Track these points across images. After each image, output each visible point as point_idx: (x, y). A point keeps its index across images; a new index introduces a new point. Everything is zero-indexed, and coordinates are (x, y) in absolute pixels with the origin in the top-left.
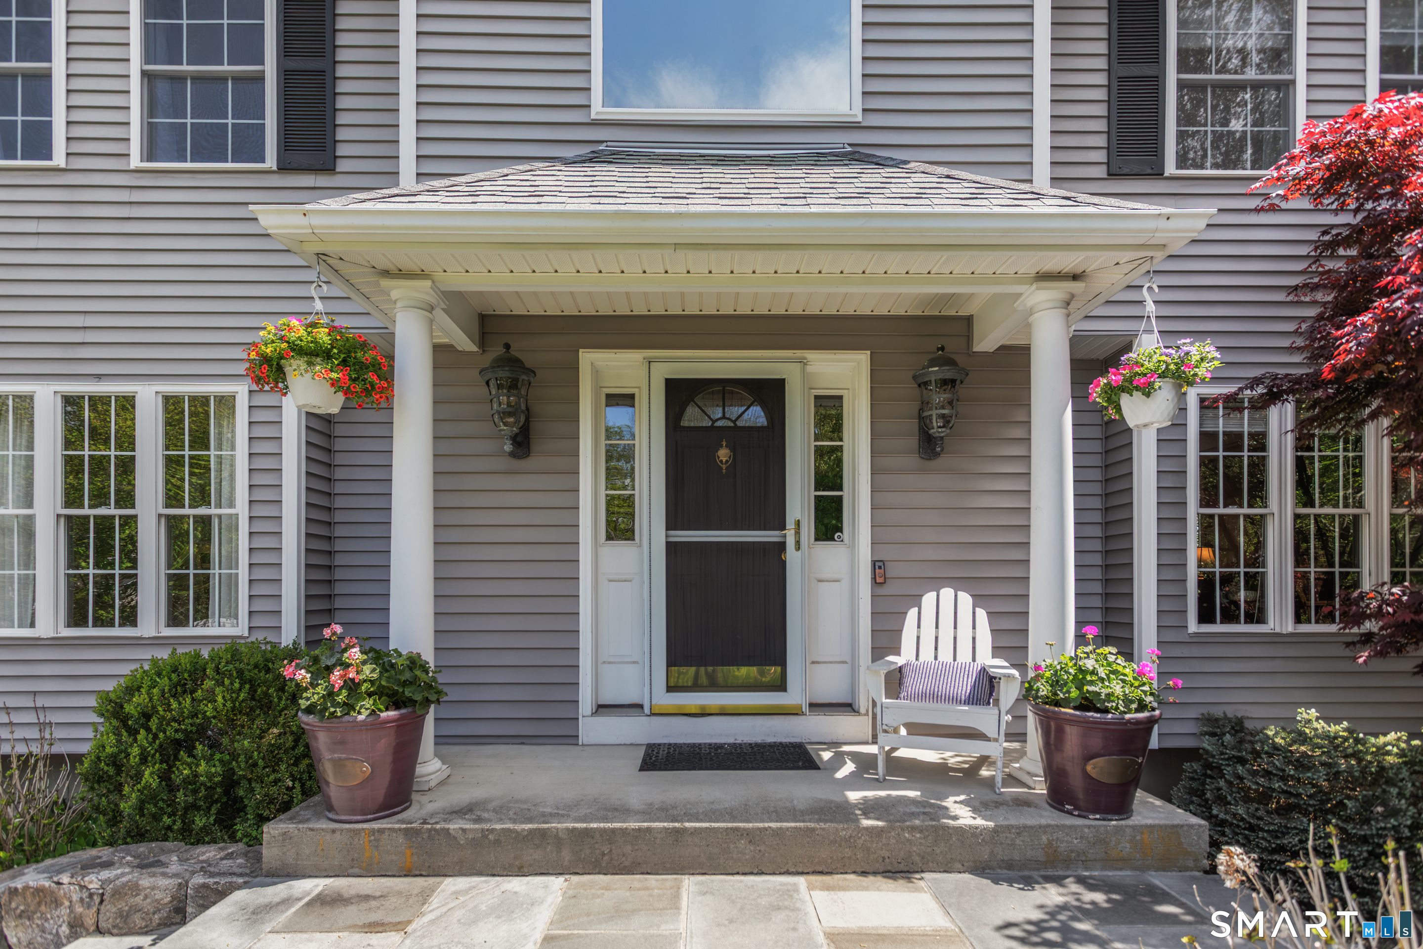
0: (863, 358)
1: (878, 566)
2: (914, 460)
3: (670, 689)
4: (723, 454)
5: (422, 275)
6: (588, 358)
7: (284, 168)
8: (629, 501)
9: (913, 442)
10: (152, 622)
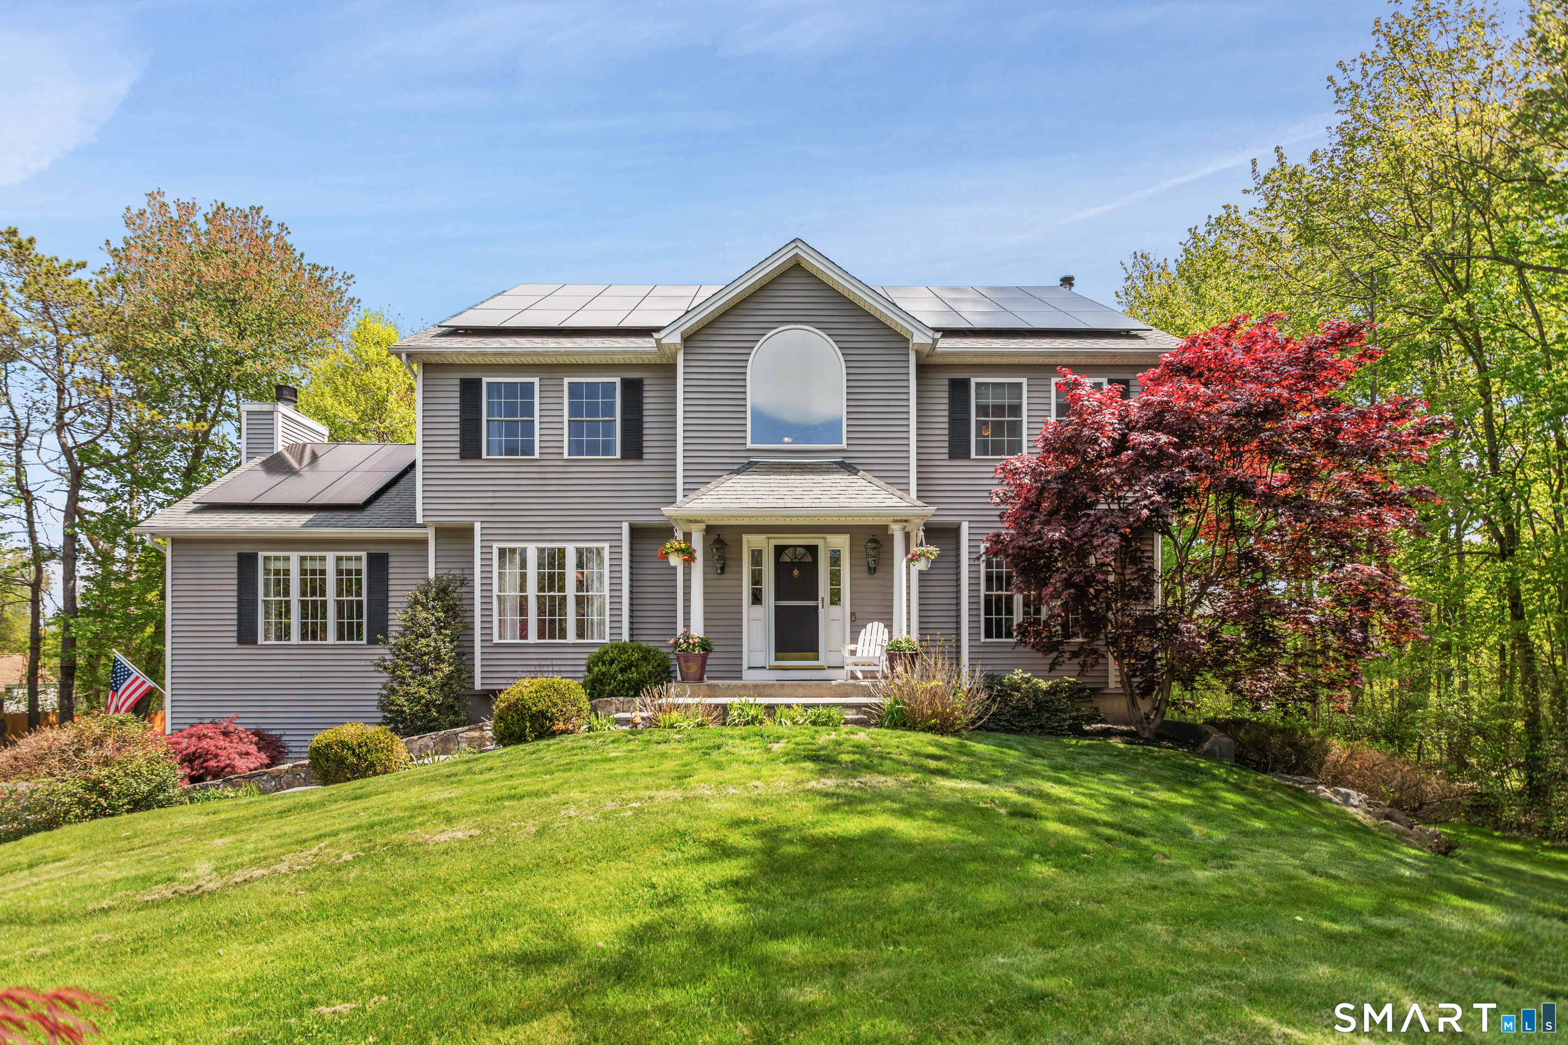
0: (847, 537)
1: (852, 614)
2: (867, 575)
3: (776, 659)
4: (796, 572)
5: (702, 521)
6: (745, 537)
7: (624, 457)
8: (761, 590)
9: (866, 568)
10: (571, 637)
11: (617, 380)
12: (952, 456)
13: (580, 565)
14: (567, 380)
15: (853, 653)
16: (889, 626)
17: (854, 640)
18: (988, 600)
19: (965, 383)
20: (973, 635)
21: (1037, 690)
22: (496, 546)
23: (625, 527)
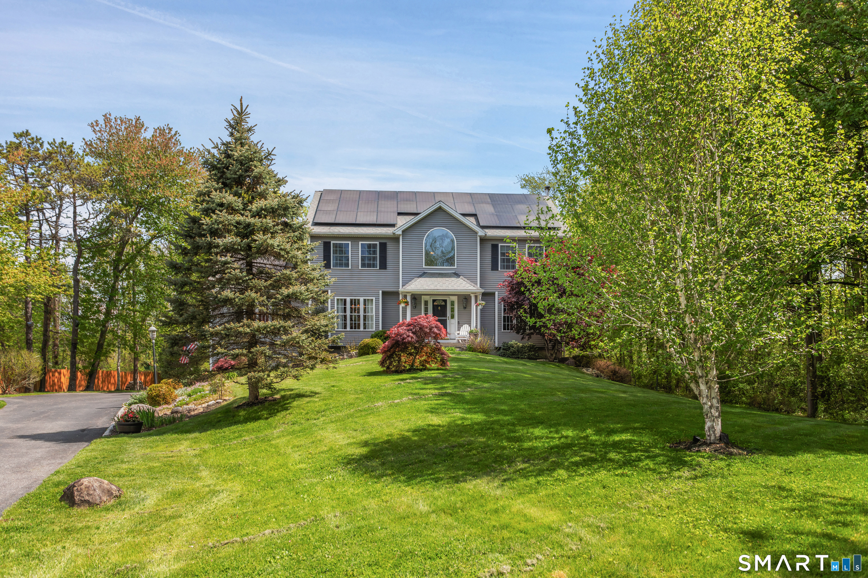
0: (457, 297)
1: (458, 322)
2: (463, 309)
4: (439, 308)
5: (411, 293)
6: (423, 297)
7: (380, 269)
8: (428, 314)
9: (463, 307)
10: (362, 329)
11: (378, 243)
12: (492, 270)
13: (365, 304)
14: (360, 243)
15: (458, 334)
16: (470, 326)
17: (459, 330)
18: (504, 317)
19: (497, 246)
20: (499, 329)
21: (518, 346)
22: (336, 298)
23: (381, 292)
